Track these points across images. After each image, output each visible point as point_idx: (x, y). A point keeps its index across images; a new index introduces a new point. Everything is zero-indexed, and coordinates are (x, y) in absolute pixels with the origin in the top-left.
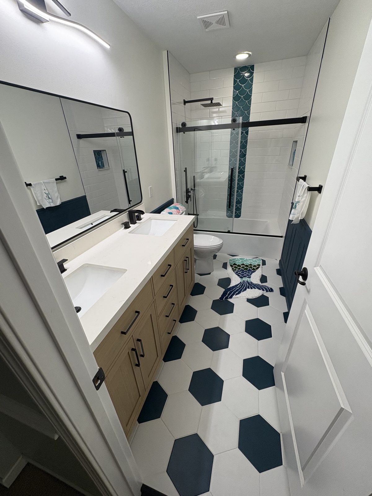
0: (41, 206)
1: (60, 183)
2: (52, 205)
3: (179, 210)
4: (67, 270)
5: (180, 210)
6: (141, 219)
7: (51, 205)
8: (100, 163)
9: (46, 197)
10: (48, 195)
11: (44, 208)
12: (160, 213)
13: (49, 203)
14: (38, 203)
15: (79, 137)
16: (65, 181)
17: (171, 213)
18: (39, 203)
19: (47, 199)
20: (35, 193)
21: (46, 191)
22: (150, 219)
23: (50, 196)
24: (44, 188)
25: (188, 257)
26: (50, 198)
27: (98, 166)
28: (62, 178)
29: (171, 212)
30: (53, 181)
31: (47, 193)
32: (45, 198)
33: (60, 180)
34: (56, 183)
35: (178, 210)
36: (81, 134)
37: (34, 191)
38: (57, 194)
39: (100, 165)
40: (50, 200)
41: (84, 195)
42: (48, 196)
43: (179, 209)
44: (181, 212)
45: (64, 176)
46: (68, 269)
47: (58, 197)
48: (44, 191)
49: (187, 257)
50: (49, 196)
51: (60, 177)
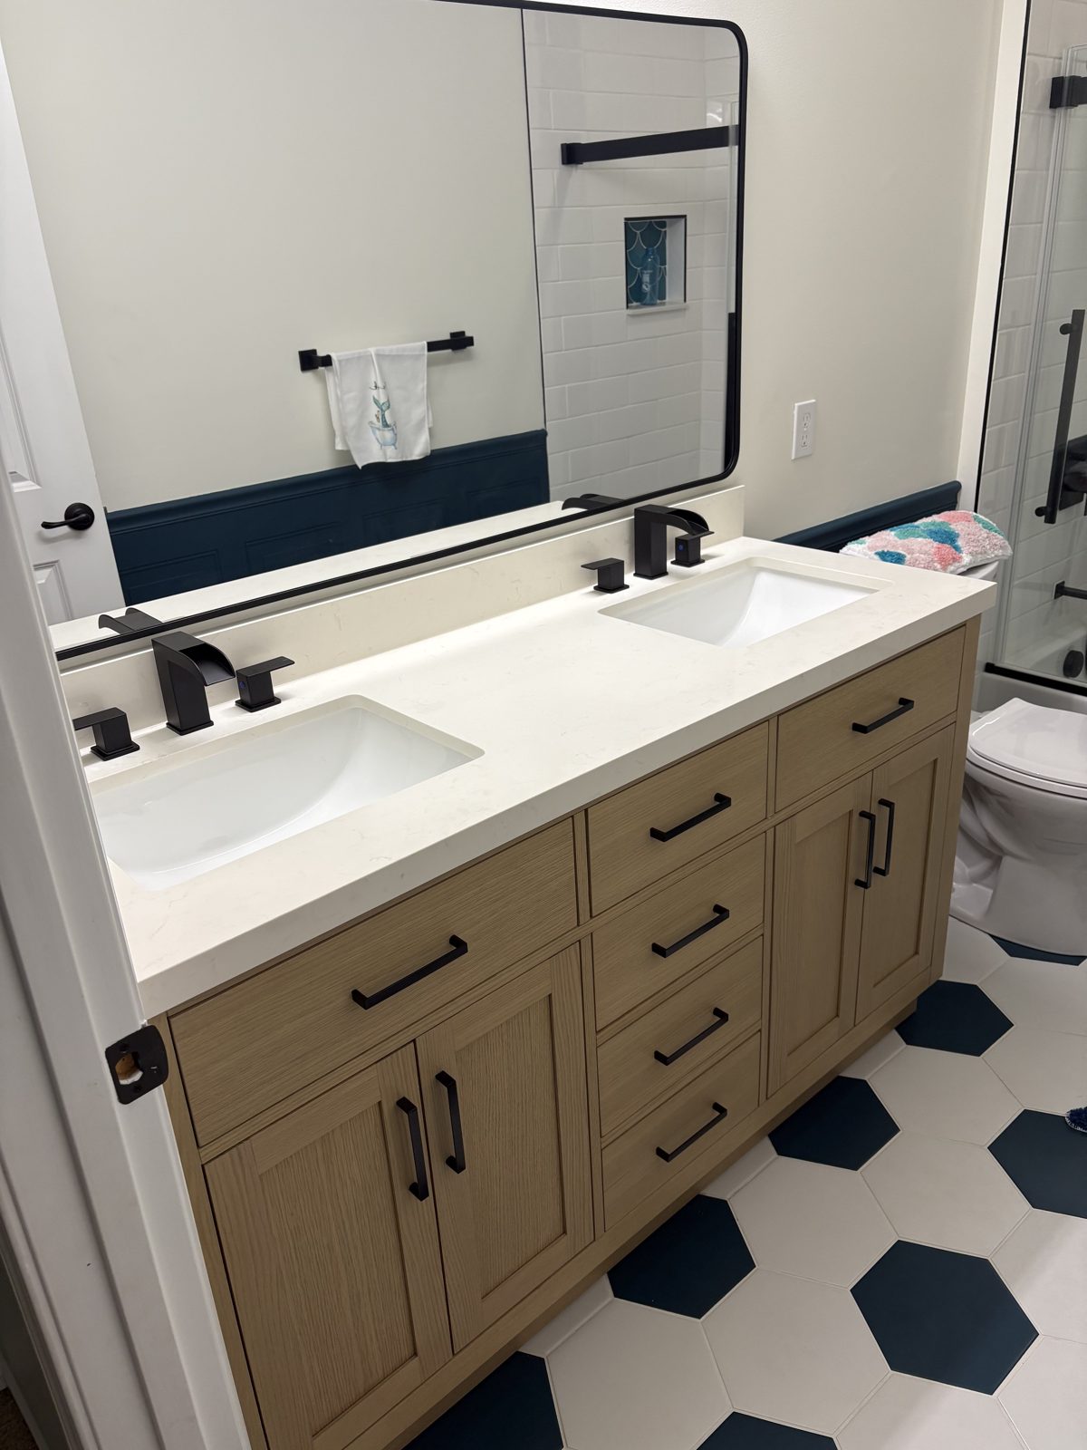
0: (347, 454)
1: (448, 361)
2: (392, 456)
3: (957, 548)
4: (282, 702)
5: (965, 549)
6: (698, 561)
7: (385, 454)
8: (646, 278)
9: (375, 420)
10: (383, 408)
11: (356, 466)
12: (838, 552)
13: (383, 445)
14: (338, 440)
15: (573, 154)
16: (469, 357)
17: (898, 559)
18: (345, 442)
19: (379, 429)
20: (337, 395)
21: (379, 396)
22: (749, 567)
23: (392, 415)
24: (373, 379)
25: (890, 805)
26: (386, 425)
27: (635, 295)
28: (459, 342)
29: (900, 551)
30: (417, 353)
31: (382, 400)
32: (371, 422)
33: (450, 351)
34: (429, 364)
35: (947, 548)
36: (584, 141)
37: (336, 390)
38: (419, 411)
39: (646, 288)
40: (388, 435)
41: (538, 426)
42: (383, 416)
43: (960, 543)
44: (966, 559)
45: (468, 334)
46: (285, 699)
47: (422, 420)
48: (374, 393)
49: (883, 802)
50: (387, 414)
51: (453, 335)
